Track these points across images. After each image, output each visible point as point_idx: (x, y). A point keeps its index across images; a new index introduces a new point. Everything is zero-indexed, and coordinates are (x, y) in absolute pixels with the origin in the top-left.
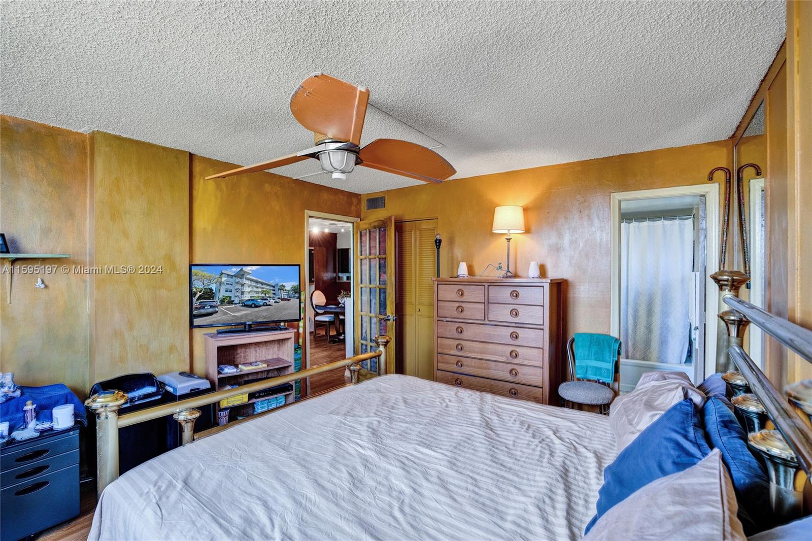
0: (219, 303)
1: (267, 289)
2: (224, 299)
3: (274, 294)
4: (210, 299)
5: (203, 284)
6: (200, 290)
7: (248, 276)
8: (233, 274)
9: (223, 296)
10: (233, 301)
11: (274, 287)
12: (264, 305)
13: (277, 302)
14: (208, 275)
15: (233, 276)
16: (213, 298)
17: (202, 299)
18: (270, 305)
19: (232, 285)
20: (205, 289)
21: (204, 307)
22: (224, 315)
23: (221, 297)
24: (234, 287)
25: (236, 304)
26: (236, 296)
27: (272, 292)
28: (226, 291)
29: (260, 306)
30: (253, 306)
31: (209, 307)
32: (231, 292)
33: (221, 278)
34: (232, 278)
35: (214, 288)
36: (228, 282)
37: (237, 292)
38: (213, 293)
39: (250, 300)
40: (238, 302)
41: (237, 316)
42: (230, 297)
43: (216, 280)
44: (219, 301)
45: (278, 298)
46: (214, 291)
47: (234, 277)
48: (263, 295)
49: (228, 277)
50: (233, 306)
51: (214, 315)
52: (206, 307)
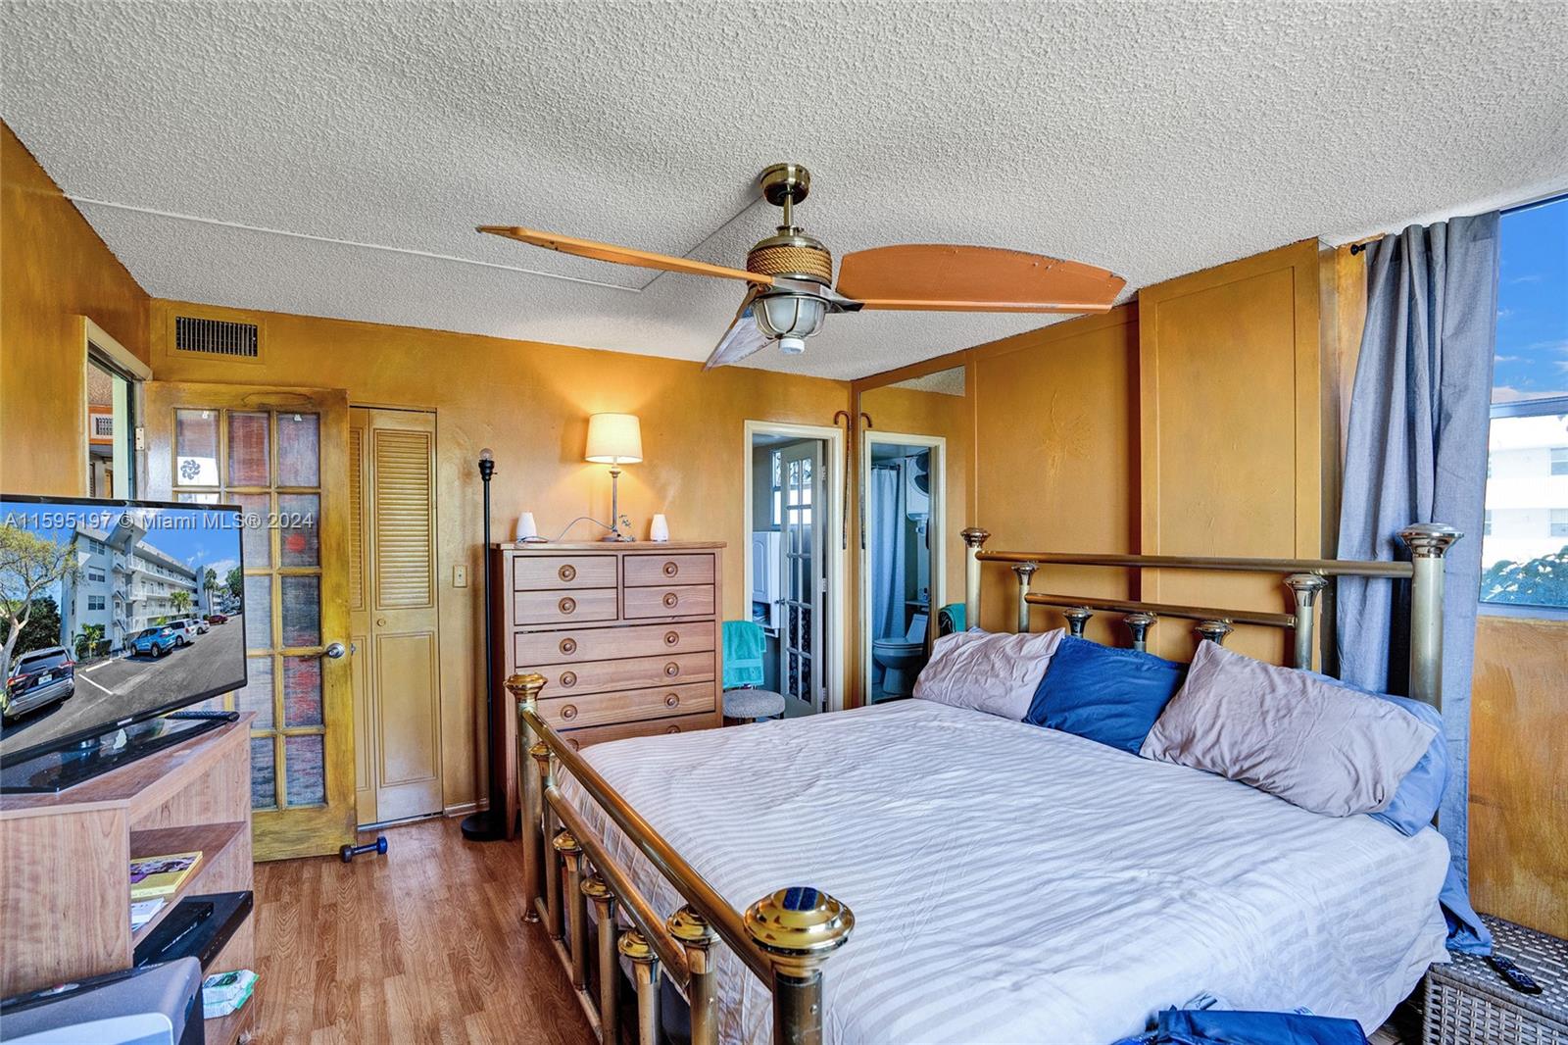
0: (74, 658)
1: (182, 588)
2: (88, 638)
3: (196, 603)
4: (50, 645)
5: (27, 582)
6: (16, 610)
7: (140, 544)
8: (102, 536)
9: (85, 627)
10: (110, 641)
11: (194, 579)
12: (176, 647)
13: (204, 632)
14: (38, 545)
15: (102, 544)
16: (57, 638)
17: (27, 649)
18: (189, 644)
19: (102, 579)
20: (34, 603)
21: (36, 682)
22: (89, 701)
23: (79, 631)
24: (110, 587)
25: (116, 652)
26: (115, 624)
27: (192, 597)
28: (92, 607)
29: (169, 652)
30: (155, 652)
31: (49, 678)
32: (102, 607)
33: (73, 552)
34: (102, 552)
35: (58, 599)
36: (93, 571)
37: (118, 605)
38: (58, 620)
39: (146, 631)
40: (120, 646)
41: (119, 697)
42: (102, 628)
43: (61, 564)
44: (73, 649)
45: (205, 618)
46: (59, 611)
47: (106, 549)
48: (174, 612)
49: (92, 549)
50: (110, 662)
51: (66, 703)
52: (41, 680)
